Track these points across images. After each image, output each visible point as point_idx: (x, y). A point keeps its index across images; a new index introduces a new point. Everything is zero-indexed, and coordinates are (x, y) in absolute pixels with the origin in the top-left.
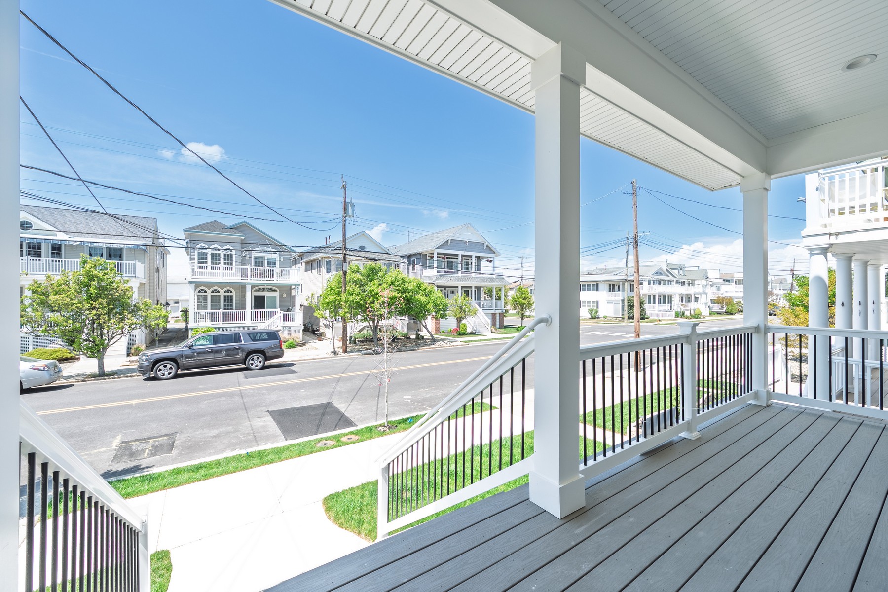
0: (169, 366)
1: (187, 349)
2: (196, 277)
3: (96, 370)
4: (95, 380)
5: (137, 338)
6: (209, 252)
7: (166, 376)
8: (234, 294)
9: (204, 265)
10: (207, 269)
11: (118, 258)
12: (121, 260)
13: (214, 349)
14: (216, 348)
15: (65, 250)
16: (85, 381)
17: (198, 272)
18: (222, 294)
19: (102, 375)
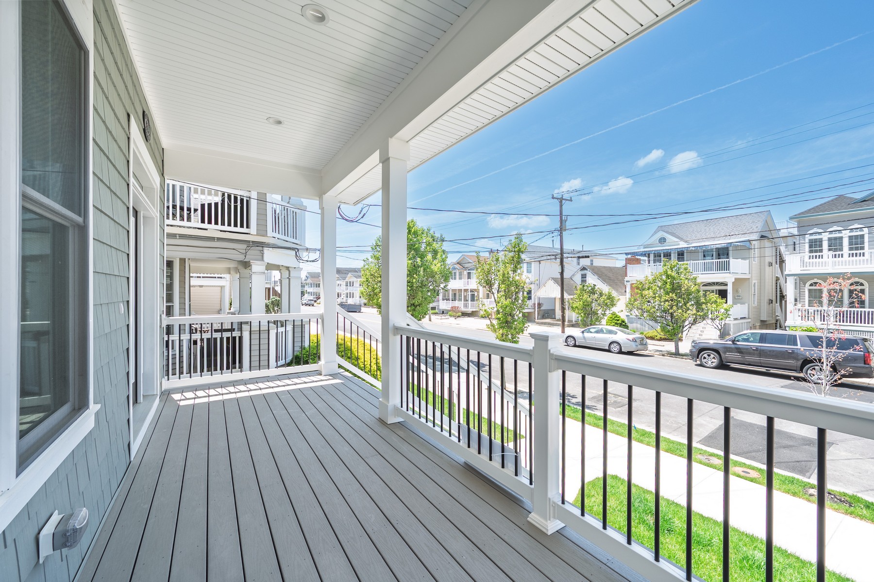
0: (712, 356)
1: (731, 343)
2: (808, 268)
3: (673, 350)
4: (670, 356)
5: (732, 330)
6: (825, 237)
7: (709, 364)
8: (866, 287)
9: (818, 254)
10: (822, 258)
11: (726, 256)
12: (728, 258)
13: (759, 348)
14: (762, 348)
15: (687, 255)
16: (664, 356)
17: (810, 262)
18: (846, 286)
19: (677, 354)
